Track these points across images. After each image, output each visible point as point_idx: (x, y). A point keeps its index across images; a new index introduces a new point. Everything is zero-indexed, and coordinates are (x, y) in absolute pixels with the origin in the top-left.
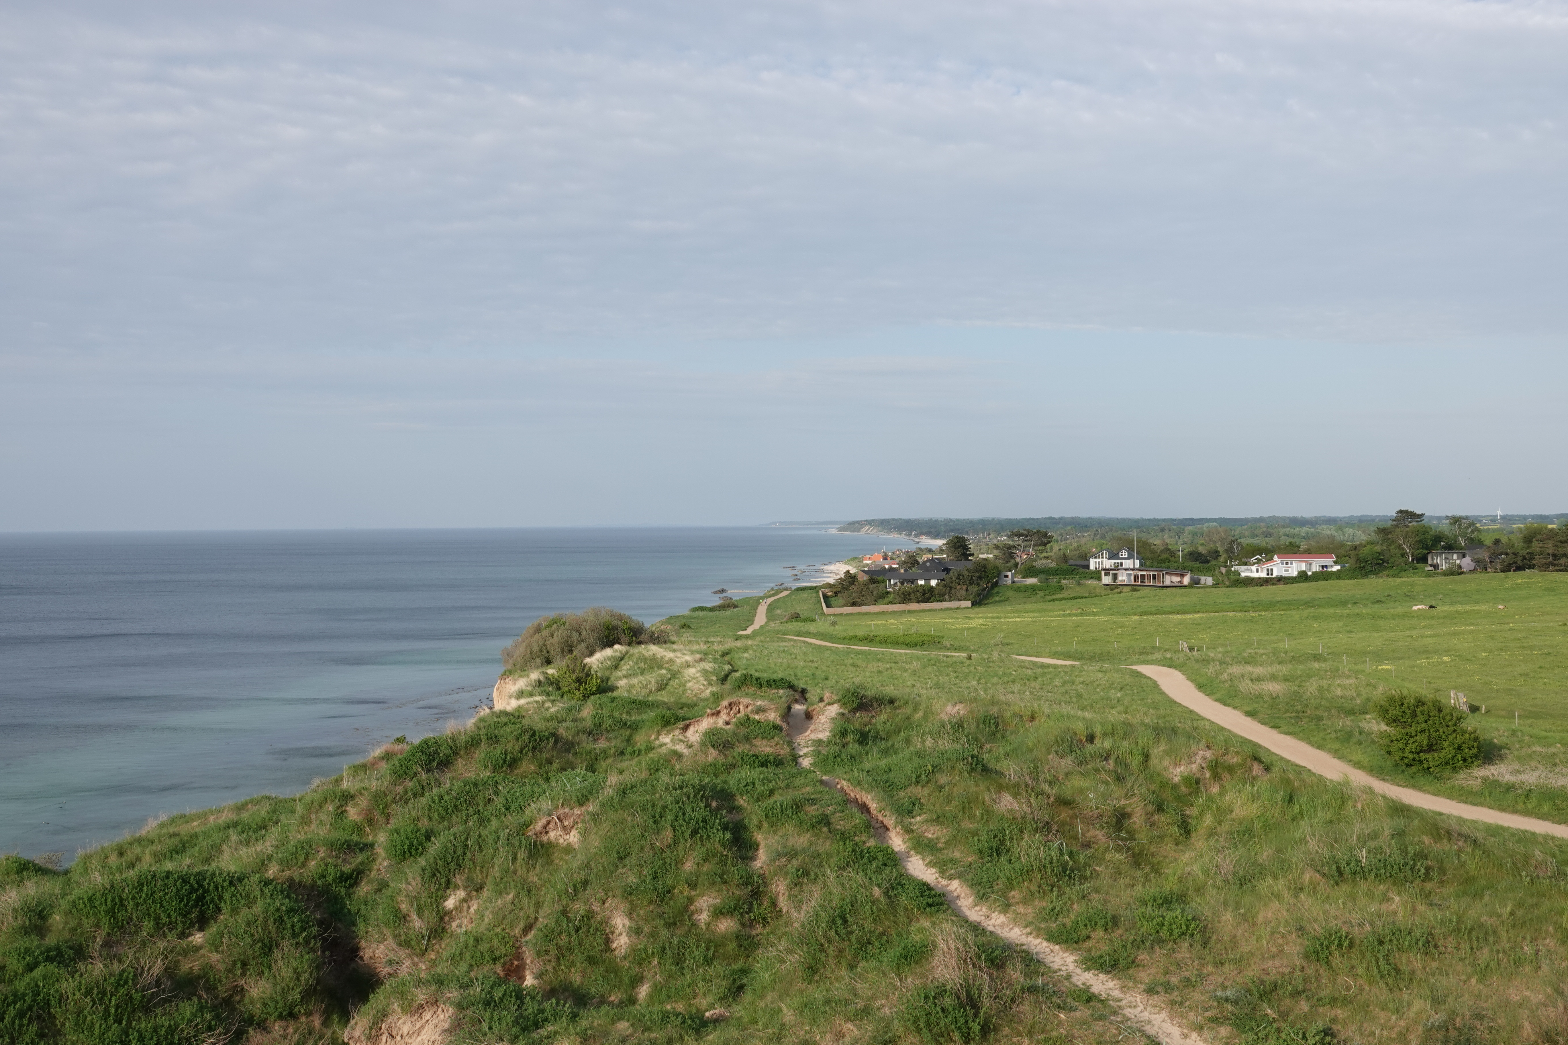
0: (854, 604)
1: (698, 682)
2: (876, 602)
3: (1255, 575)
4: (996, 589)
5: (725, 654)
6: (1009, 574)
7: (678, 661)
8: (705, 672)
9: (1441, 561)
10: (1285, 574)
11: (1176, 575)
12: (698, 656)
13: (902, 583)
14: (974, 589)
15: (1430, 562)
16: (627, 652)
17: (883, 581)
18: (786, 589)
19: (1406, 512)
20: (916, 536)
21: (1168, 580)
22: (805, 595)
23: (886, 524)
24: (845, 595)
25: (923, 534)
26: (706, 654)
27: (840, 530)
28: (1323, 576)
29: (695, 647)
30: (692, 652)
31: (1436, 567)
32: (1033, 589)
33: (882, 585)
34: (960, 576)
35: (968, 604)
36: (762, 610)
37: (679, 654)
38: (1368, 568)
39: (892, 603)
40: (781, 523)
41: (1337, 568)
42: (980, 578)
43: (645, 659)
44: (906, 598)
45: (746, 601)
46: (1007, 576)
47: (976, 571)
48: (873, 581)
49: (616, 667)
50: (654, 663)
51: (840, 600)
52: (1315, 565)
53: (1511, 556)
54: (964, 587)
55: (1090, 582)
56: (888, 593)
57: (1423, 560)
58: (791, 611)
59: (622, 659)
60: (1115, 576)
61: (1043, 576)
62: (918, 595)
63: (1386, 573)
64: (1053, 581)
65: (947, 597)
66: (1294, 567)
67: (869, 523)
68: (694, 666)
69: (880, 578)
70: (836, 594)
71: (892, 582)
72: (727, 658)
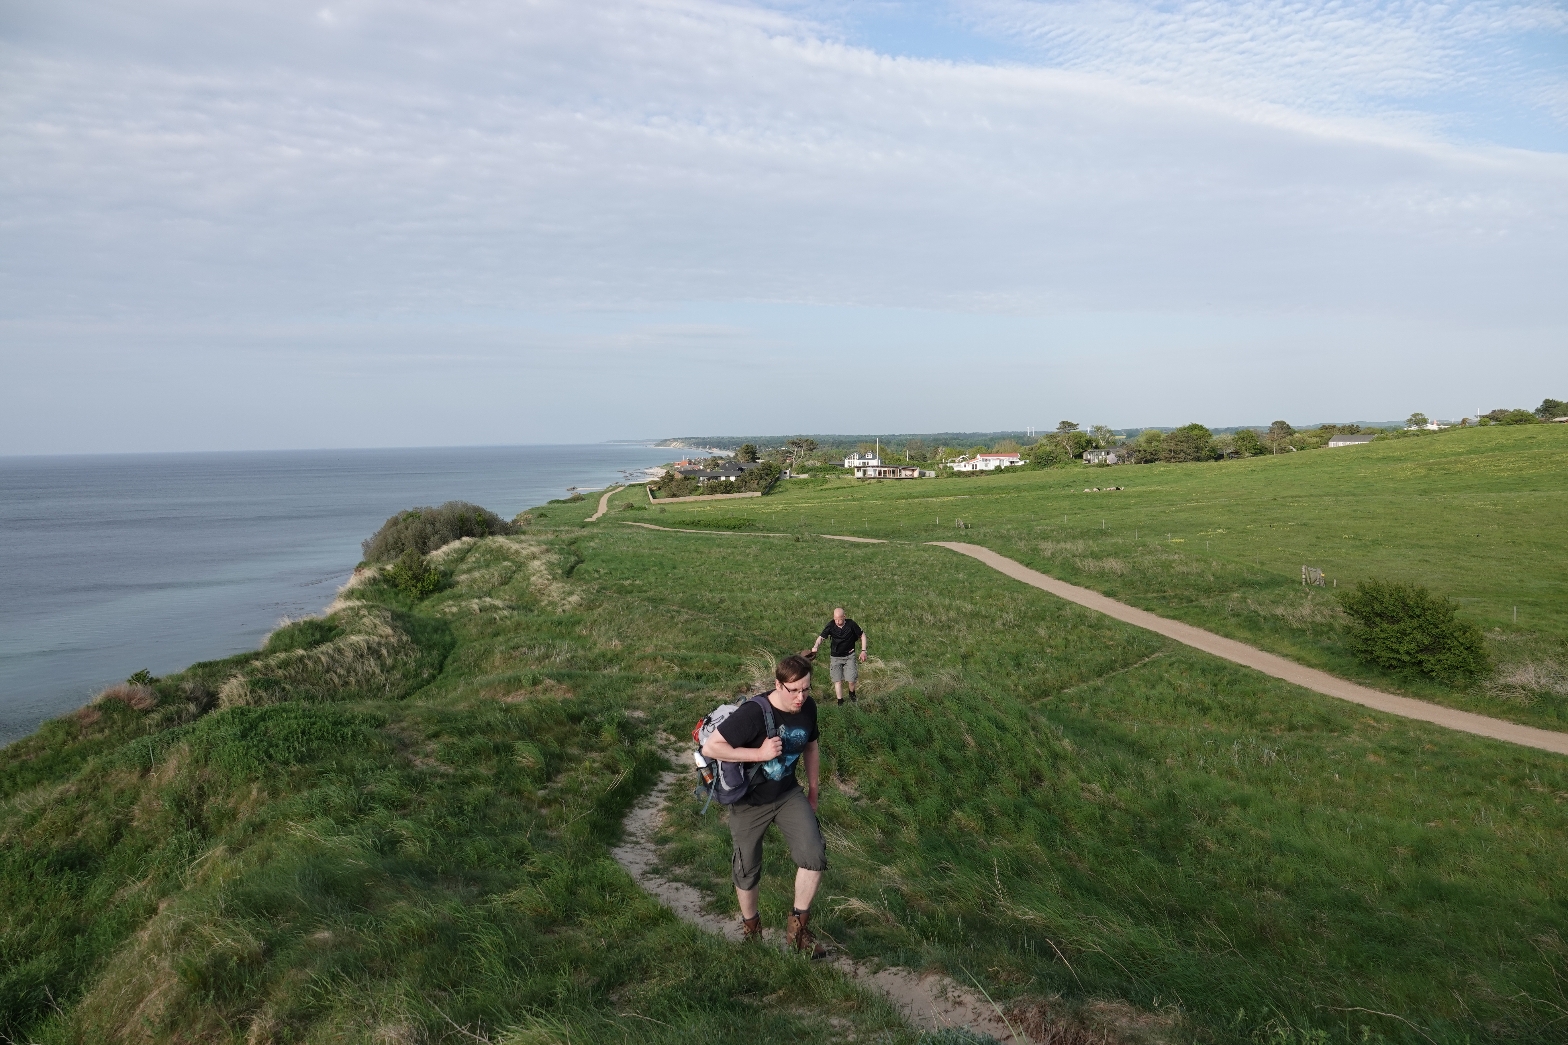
0: (673, 496)
1: (541, 577)
2: (690, 494)
3: (963, 469)
4: (778, 483)
5: (571, 543)
6: (788, 471)
7: (524, 552)
8: (550, 564)
9: (1093, 458)
10: (985, 468)
11: (909, 470)
12: (544, 547)
13: (709, 479)
14: (763, 483)
15: (1084, 458)
16: (475, 544)
17: (694, 478)
18: (621, 486)
19: (1067, 423)
20: (710, 449)
21: (904, 474)
22: (636, 490)
23: (687, 440)
24: (667, 488)
25: (714, 447)
26: (552, 544)
27: (656, 445)
28: (1012, 469)
29: (543, 537)
30: (539, 543)
31: (1089, 461)
32: (805, 482)
33: (694, 482)
34: (752, 473)
35: (759, 494)
36: (604, 500)
37: (524, 545)
38: (1043, 462)
39: (702, 494)
40: (615, 442)
41: (1021, 463)
42: (766, 474)
43: (491, 551)
44: (712, 490)
45: (591, 495)
46: (786, 473)
47: (764, 470)
48: (687, 478)
49: (462, 559)
50: (501, 555)
51: (663, 493)
52: (1006, 462)
53: (1142, 453)
54: (756, 482)
55: (846, 476)
56: (699, 487)
57: (1080, 456)
58: (626, 502)
59: (469, 551)
60: (864, 473)
61: (812, 473)
62: (722, 488)
63: (1056, 466)
64: (820, 476)
65: (743, 489)
66: (992, 464)
67: (676, 440)
68: (538, 559)
69: (691, 476)
70: (660, 488)
71: (701, 479)
72: (573, 548)
